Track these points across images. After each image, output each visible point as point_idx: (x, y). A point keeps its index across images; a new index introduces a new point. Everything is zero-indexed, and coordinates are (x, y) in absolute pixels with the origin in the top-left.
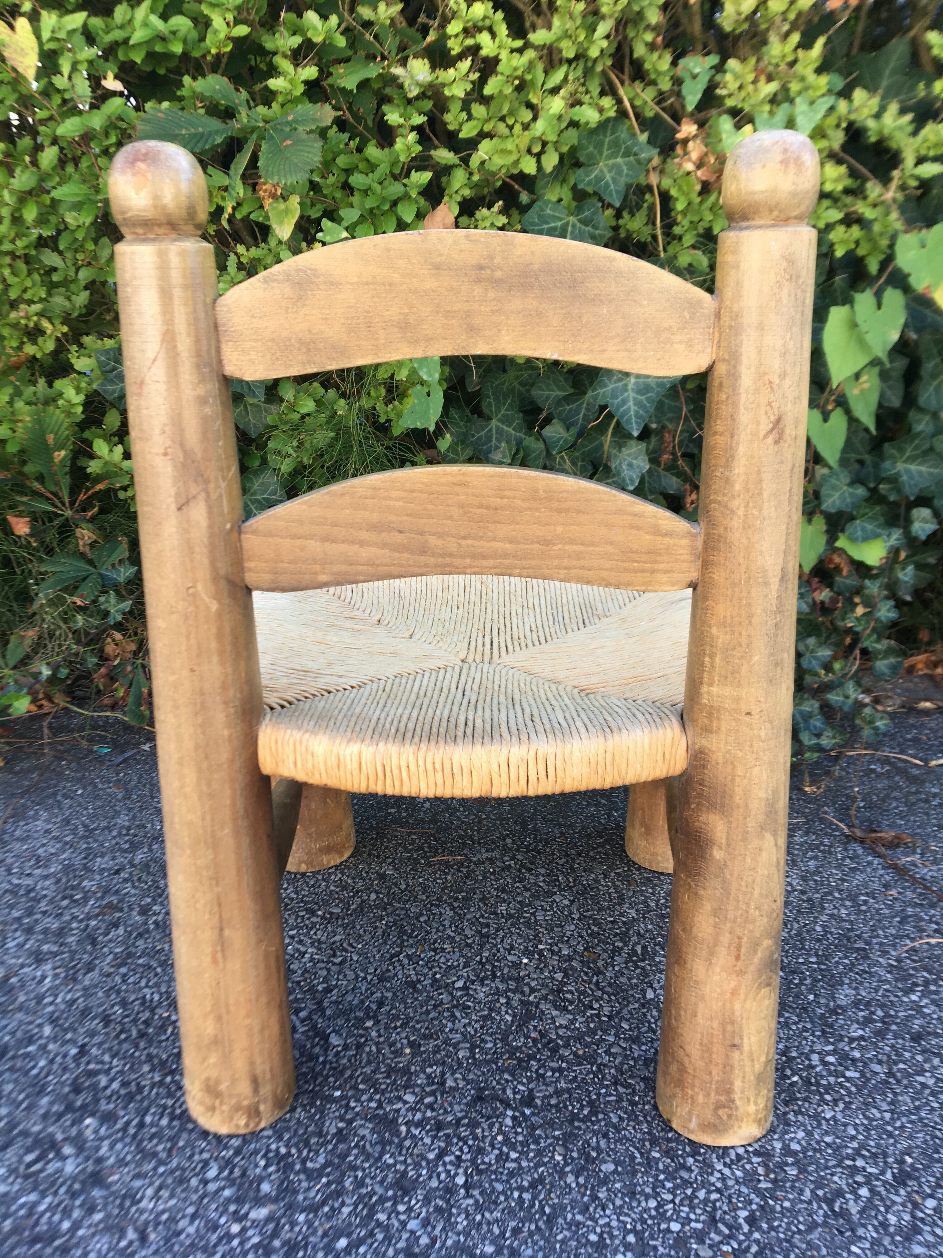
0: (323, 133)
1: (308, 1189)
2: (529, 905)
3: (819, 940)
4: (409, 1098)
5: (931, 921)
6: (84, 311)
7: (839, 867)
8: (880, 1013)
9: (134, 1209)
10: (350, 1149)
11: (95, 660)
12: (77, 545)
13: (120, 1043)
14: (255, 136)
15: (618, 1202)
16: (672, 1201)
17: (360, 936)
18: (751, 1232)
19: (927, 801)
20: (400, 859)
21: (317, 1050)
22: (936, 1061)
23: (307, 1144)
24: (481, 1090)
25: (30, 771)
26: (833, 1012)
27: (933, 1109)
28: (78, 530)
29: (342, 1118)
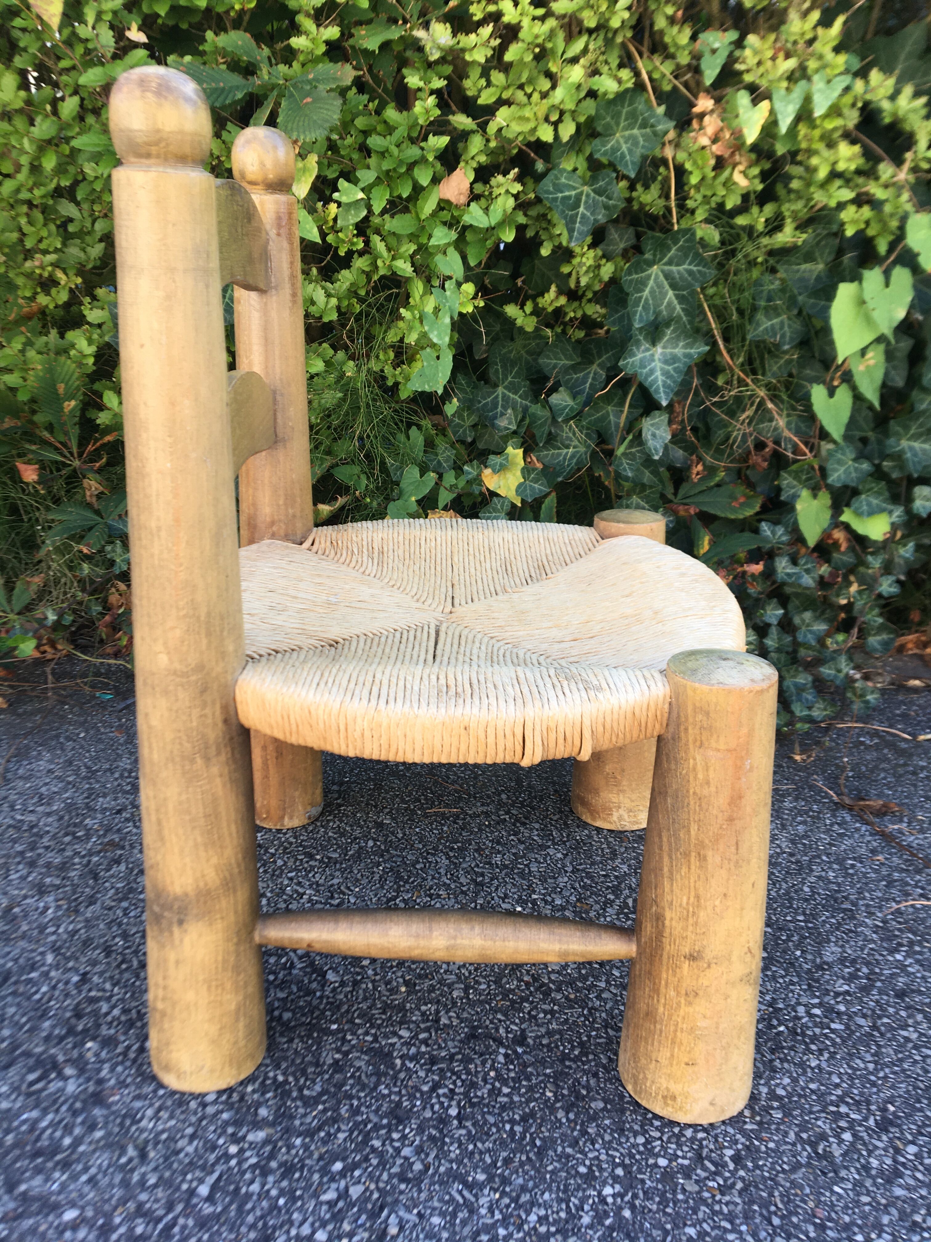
0: (343, 92)
1: (305, 1115)
2: (524, 856)
3: (806, 900)
4: (405, 1033)
5: (916, 886)
6: (98, 263)
7: (827, 832)
8: (865, 970)
9: (134, 1128)
10: (346, 1079)
11: (100, 609)
12: (84, 496)
13: (121, 973)
14: (275, 93)
15: (607, 1138)
16: (660, 1139)
17: (357, 880)
18: (736, 1170)
19: (914, 773)
20: (398, 810)
21: (314, 985)
22: (920, 1017)
23: (304, 1072)
24: (475, 1028)
25: (33, 713)
26: (820, 968)
27: (916, 1062)
28: (86, 482)
29: (338, 1050)
